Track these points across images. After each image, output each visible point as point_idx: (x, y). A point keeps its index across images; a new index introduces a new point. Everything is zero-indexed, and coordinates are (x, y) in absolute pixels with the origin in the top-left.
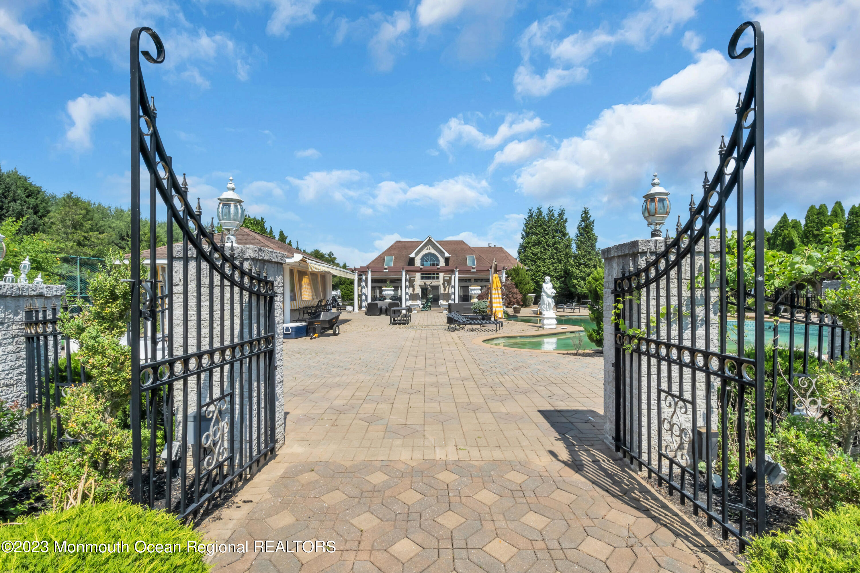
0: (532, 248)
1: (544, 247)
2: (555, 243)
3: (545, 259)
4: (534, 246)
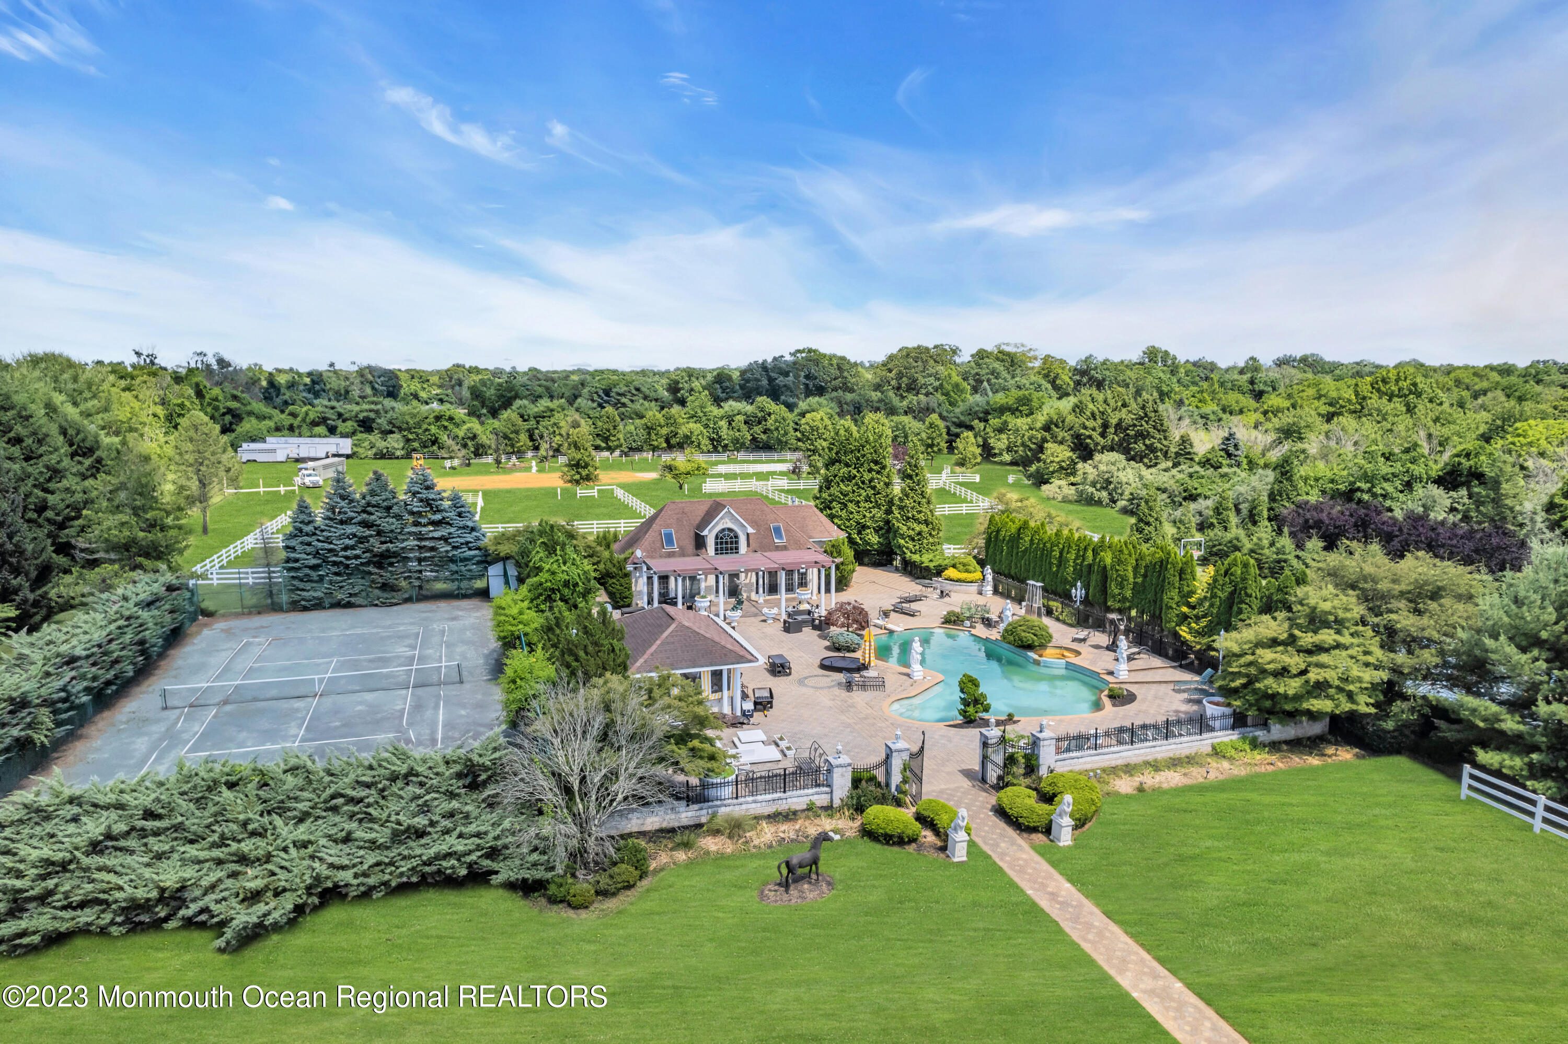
0: (842, 485)
1: (857, 484)
2: (871, 480)
3: (858, 502)
4: (842, 481)
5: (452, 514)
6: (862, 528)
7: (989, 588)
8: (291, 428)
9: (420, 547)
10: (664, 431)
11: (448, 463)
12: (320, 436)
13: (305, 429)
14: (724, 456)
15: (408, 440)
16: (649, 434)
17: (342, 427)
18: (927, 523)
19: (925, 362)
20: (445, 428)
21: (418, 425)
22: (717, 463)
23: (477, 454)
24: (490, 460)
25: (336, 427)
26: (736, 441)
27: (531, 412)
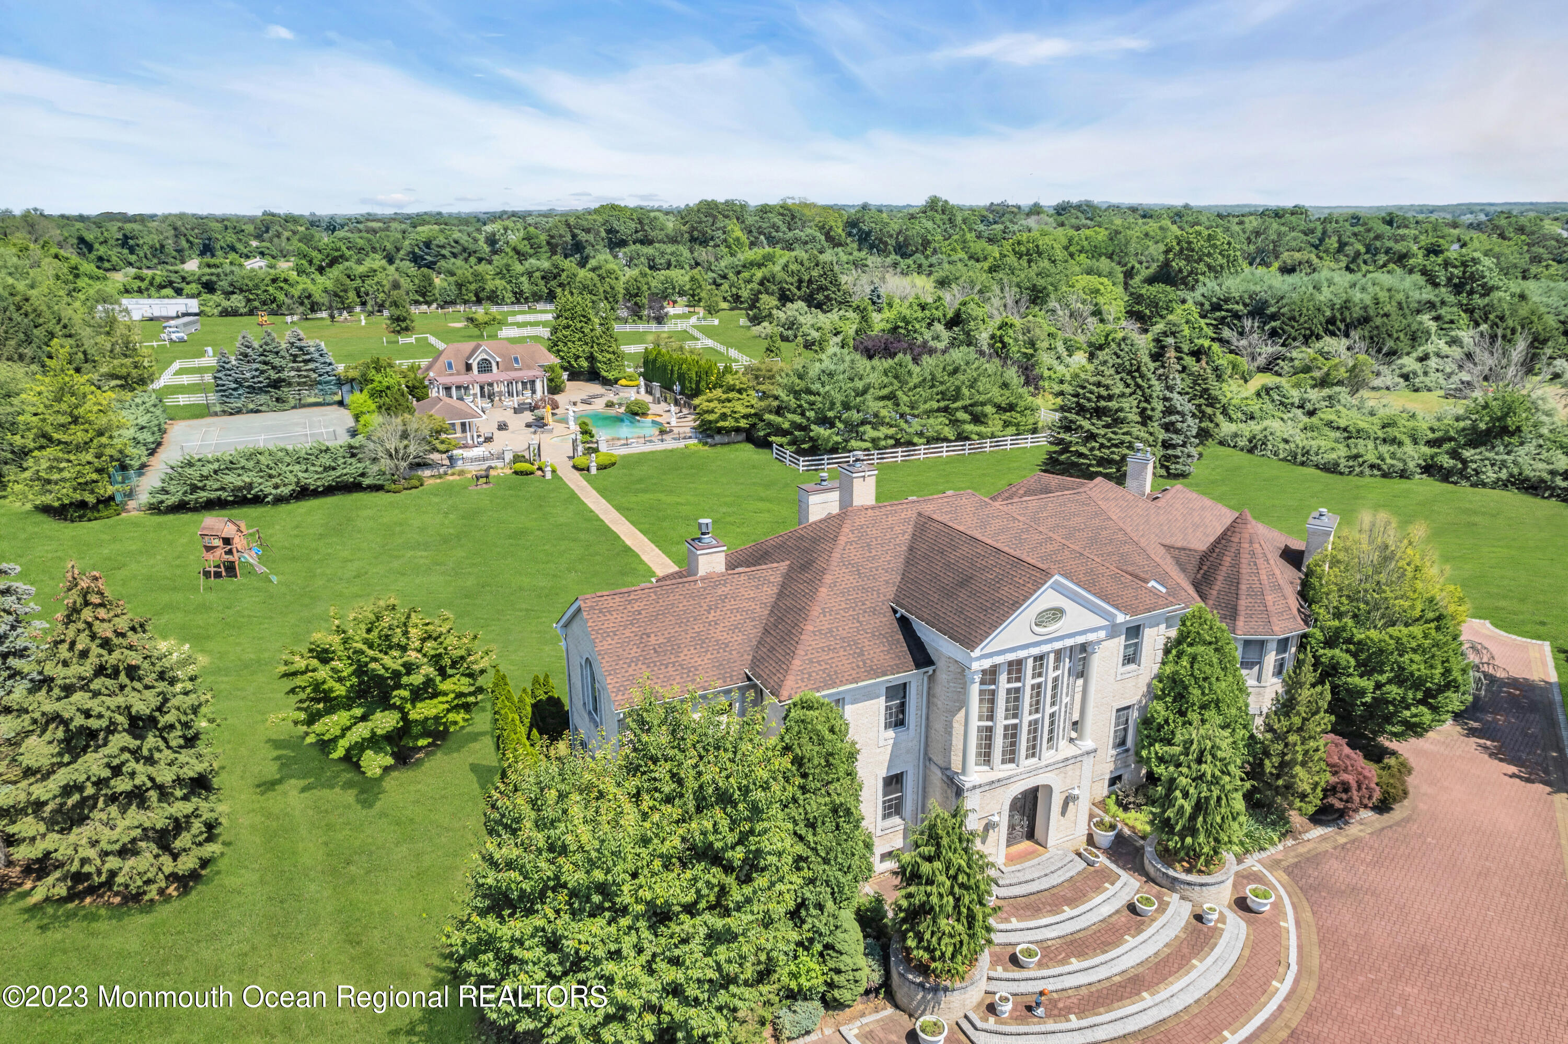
0: (563, 331)
1: (573, 330)
3: (574, 342)
4: (564, 328)
5: (316, 355)
6: (577, 357)
7: (643, 390)
8: (140, 291)
9: (299, 376)
10: (473, 287)
11: (289, 319)
12: (168, 297)
13: (153, 291)
14: (525, 307)
15: (249, 300)
16: (460, 289)
17: (188, 289)
18: (614, 353)
19: (715, 217)
20: (282, 288)
21: (257, 286)
22: (514, 313)
23: (313, 310)
24: (324, 314)
25: (182, 289)
26: (534, 294)
27: (357, 273)
